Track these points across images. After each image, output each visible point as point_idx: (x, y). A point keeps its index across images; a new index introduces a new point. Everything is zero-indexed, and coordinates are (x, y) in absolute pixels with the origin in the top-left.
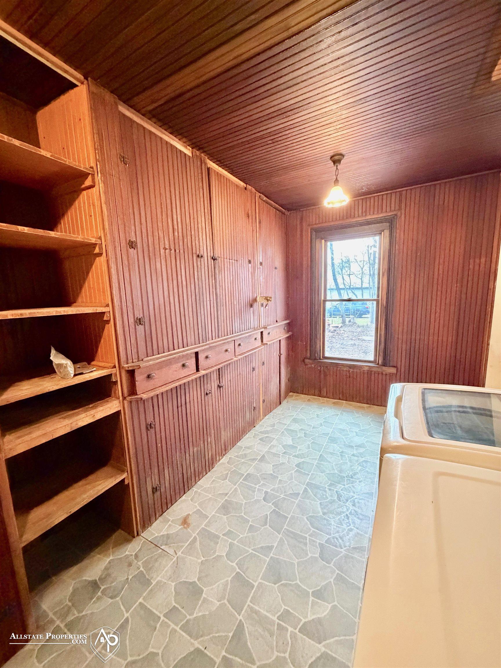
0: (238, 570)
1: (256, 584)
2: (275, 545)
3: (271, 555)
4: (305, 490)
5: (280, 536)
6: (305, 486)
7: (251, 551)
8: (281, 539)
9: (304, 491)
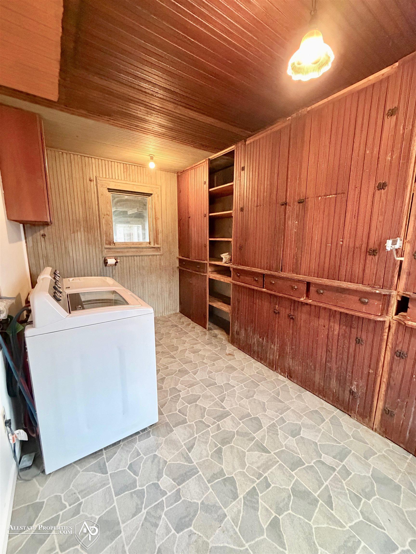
5: (198, 380)
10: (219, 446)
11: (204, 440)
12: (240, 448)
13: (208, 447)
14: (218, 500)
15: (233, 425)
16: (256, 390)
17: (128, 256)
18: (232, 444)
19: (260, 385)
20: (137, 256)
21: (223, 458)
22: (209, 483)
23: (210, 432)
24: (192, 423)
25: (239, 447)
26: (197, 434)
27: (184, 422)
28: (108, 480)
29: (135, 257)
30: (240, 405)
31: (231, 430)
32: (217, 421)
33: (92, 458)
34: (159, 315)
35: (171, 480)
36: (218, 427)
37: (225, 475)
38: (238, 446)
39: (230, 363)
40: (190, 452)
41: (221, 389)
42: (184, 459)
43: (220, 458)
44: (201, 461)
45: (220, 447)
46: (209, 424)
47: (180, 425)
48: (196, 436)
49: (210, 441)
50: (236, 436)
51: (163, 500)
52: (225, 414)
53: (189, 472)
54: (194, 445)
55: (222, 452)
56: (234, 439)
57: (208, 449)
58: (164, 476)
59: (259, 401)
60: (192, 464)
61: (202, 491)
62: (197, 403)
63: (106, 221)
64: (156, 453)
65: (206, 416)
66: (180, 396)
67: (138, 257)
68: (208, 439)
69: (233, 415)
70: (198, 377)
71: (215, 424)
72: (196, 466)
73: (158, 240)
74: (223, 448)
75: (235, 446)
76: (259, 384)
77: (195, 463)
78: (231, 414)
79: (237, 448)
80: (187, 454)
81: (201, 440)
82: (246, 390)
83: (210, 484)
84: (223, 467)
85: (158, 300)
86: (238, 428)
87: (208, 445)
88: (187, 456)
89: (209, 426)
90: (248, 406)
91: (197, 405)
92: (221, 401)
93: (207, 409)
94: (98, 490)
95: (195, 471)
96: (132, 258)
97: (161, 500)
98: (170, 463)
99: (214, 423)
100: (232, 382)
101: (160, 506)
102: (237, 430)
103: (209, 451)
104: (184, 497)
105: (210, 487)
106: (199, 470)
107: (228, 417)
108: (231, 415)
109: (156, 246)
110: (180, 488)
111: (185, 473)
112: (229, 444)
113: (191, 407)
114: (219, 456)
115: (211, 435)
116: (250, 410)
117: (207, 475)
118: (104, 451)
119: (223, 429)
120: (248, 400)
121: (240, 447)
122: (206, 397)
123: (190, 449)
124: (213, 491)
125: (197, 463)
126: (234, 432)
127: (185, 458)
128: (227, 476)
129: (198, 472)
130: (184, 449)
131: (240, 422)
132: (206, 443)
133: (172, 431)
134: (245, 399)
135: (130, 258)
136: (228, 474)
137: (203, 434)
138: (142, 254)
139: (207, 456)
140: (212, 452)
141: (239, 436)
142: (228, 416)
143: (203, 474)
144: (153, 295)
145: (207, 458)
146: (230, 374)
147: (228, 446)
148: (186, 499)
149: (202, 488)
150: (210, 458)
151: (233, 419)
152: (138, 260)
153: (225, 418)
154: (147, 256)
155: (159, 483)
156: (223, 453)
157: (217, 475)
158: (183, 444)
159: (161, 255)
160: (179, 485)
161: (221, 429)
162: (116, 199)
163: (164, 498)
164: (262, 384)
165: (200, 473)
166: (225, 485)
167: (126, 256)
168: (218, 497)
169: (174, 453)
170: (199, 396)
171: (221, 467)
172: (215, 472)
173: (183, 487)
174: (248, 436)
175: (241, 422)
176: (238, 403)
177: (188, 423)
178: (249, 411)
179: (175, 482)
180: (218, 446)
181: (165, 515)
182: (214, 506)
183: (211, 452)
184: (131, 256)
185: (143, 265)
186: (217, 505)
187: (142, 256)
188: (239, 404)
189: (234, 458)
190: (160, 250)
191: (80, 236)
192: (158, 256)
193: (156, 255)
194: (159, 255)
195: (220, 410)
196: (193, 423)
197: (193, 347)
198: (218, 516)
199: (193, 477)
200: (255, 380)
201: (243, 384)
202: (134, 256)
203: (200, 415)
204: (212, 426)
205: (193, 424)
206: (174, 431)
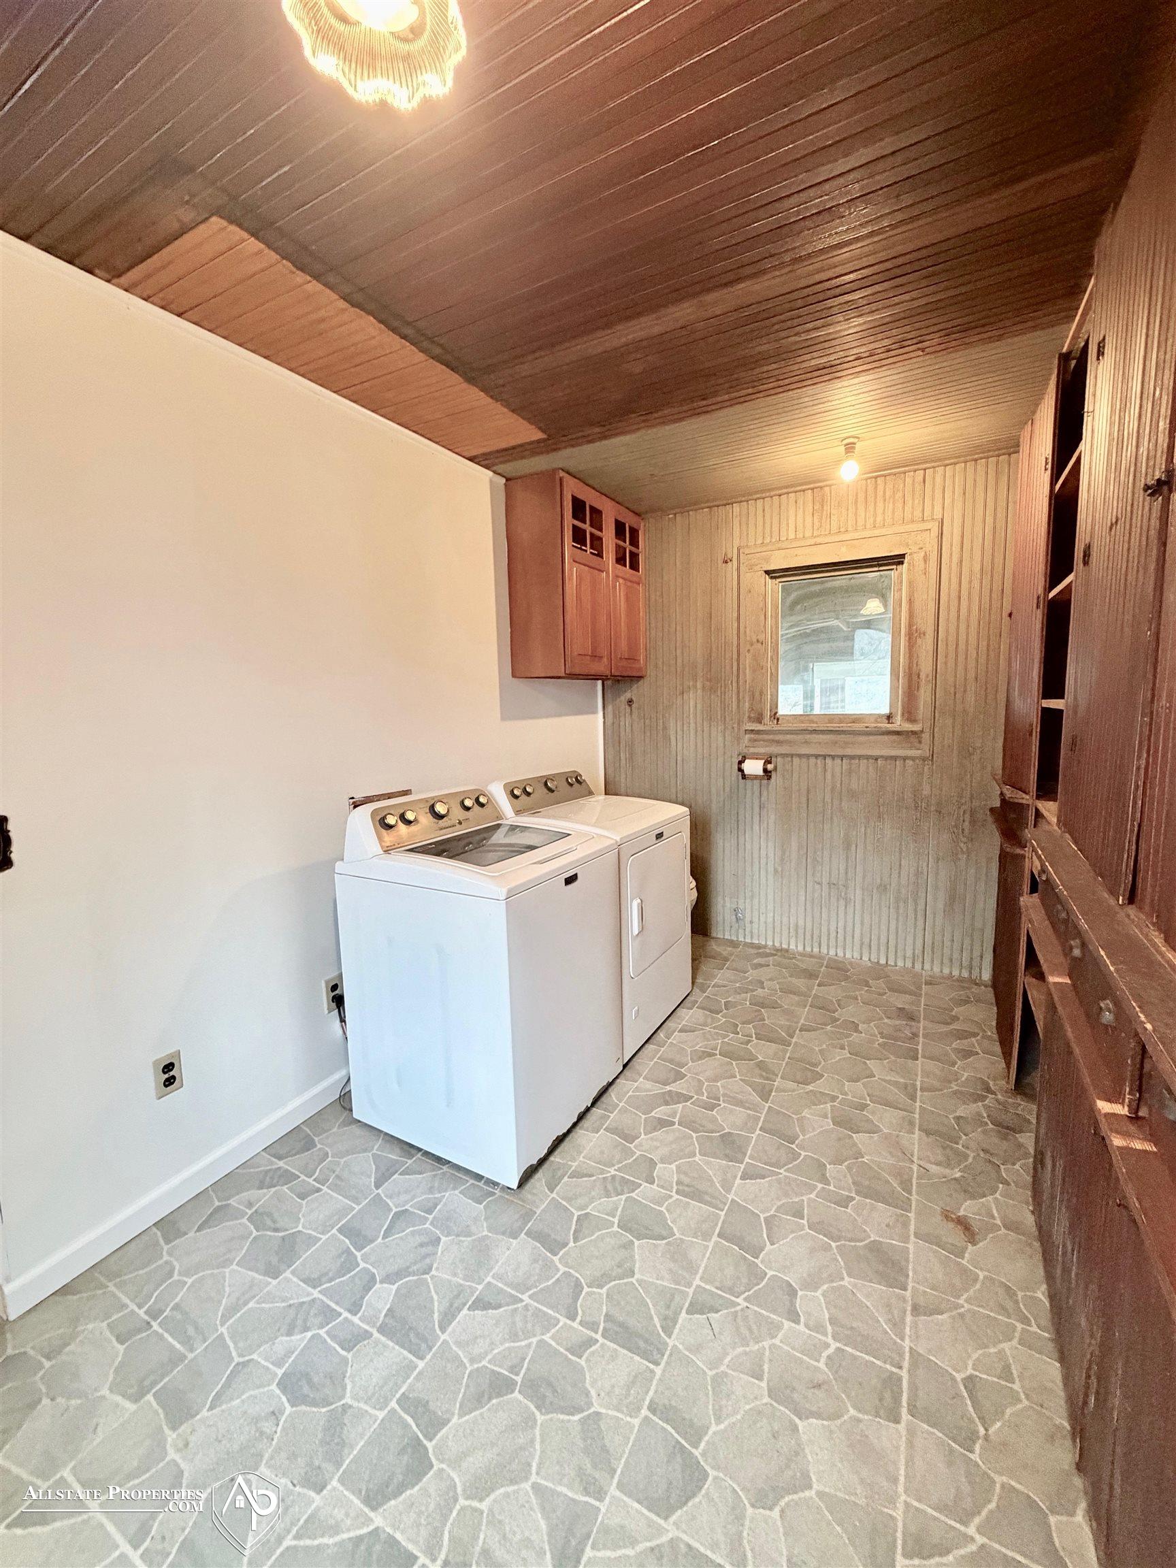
0: (793, 1146)
1: (758, 1132)
2: (738, 1181)
3: (742, 1166)
4: (669, 1324)
5: (730, 1197)
6: (671, 1342)
7: (781, 1171)
8: (729, 1191)
9: (675, 1322)
10: (519, 1379)
11: (519, 1325)
12: (538, 1453)
13: (502, 1348)
14: (358, 1447)
15: (617, 1391)
16: (852, 1412)
17: (808, 756)
18: (540, 1418)
19: (902, 1427)
20: (833, 757)
21: (483, 1407)
22: (398, 1402)
23: (553, 1331)
24: (560, 1266)
25: (538, 1447)
26: (530, 1297)
27: (554, 1246)
28: (366, 1198)
29: (829, 761)
30: (718, 1380)
31: (593, 1393)
32: (605, 1329)
33: (402, 1148)
34: (900, 963)
35: (388, 1306)
36: (580, 1348)
37: (431, 1440)
38: (542, 1442)
39: (911, 1247)
40: (469, 1309)
41: (745, 1281)
42: (446, 1304)
43: (479, 1400)
44: (454, 1348)
45: (514, 1383)
46: (580, 1312)
47: (540, 1242)
48: (525, 1297)
49: (523, 1343)
50: (577, 1418)
51: (340, 1314)
52: (646, 1341)
53: (417, 1335)
54: (495, 1308)
55: (499, 1395)
56: (562, 1417)
57: (496, 1351)
58: (394, 1287)
59: (798, 1452)
60: (438, 1331)
61: (374, 1394)
62: (637, 1243)
63: (755, 658)
64: (443, 1239)
65: (604, 1291)
66: (633, 1191)
67: (838, 761)
68: (528, 1334)
69: (659, 1370)
70: (739, 1190)
71: (588, 1332)
72: (438, 1344)
73: (917, 709)
74: (516, 1394)
75: (537, 1432)
76: (905, 1415)
77: (443, 1337)
78: (657, 1364)
79: (532, 1441)
80: (465, 1304)
81: (518, 1319)
82: (817, 1369)
83: (397, 1407)
84: (455, 1420)
85: (898, 908)
86: (610, 1412)
87: (507, 1345)
88: (458, 1308)
89: (572, 1317)
90: (735, 1412)
91: (629, 1246)
92: (691, 1304)
93: (633, 1280)
94: (346, 1197)
95: (424, 1346)
96: (819, 761)
97: (341, 1310)
98: (429, 1280)
99: (593, 1327)
100: (814, 1303)
101: (328, 1315)
102: (603, 1411)
103: (489, 1357)
104: (353, 1356)
105: (389, 1408)
106: (429, 1357)
107: (637, 1358)
108: (652, 1366)
109: (908, 727)
110: (371, 1335)
111: (411, 1328)
112: (538, 1407)
113: (615, 1234)
114: (483, 1393)
115: (547, 1337)
116: (722, 1426)
117: (419, 1385)
118: (419, 1155)
119: (583, 1362)
120: (766, 1400)
121: (542, 1452)
122: (678, 1254)
123: (481, 1304)
124: (378, 1421)
125: (445, 1342)
126: (590, 1405)
127: (451, 1305)
128: (429, 1445)
129: (422, 1358)
130: (473, 1290)
131: (639, 1409)
132: (514, 1337)
133: (515, 1236)
134: (764, 1384)
135: (812, 760)
136: (435, 1447)
137: (537, 1313)
138: (849, 752)
139: (472, 1361)
140: (489, 1366)
141: (579, 1428)
142: (645, 1355)
143: (420, 1373)
144: (883, 888)
145: (465, 1361)
146: (850, 1275)
147: (527, 1407)
148: (350, 1364)
149: (381, 1387)
150: (469, 1369)
151: (640, 1379)
152: (838, 770)
153: (630, 1350)
154: (868, 757)
155: (378, 1286)
156: (498, 1400)
157: (424, 1413)
158: (489, 1279)
159: (924, 759)
160: (381, 1330)
161: (580, 1357)
162: (793, 596)
163: (346, 1314)
164: (911, 1431)
165: (421, 1364)
166: (402, 1451)
167: (800, 756)
168: (368, 1443)
169: (455, 1275)
170: (664, 1233)
171: (453, 1414)
172: (432, 1406)
173: (377, 1342)
174: (595, 1466)
175: (645, 1412)
176: (723, 1368)
177: (556, 1259)
178: (713, 1428)
179: (386, 1315)
180: (517, 1374)
181: (313, 1337)
182: (343, 1444)
183: (489, 1362)
184: (817, 756)
185: (854, 786)
186: (346, 1451)
187: (852, 757)
188: (726, 1374)
189: (493, 1444)
190: (920, 742)
191: (694, 701)
192: (909, 762)
193: (905, 759)
194: (913, 759)
195: (652, 1318)
196: (562, 1269)
197: (863, 1107)
198: (319, 1468)
199: (405, 1353)
200: (913, 1388)
201: (834, 1345)
202: (824, 757)
203: (598, 1274)
204: (575, 1325)
205: (558, 1270)
206: (514, 1242)
